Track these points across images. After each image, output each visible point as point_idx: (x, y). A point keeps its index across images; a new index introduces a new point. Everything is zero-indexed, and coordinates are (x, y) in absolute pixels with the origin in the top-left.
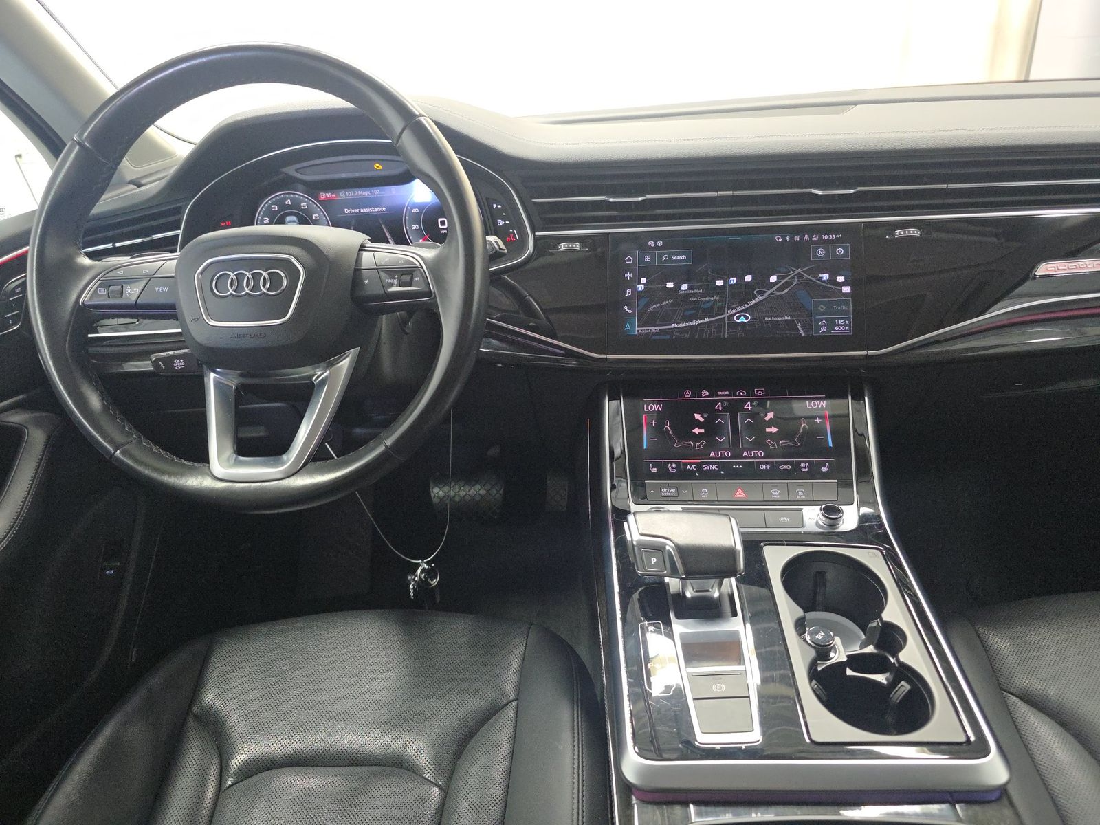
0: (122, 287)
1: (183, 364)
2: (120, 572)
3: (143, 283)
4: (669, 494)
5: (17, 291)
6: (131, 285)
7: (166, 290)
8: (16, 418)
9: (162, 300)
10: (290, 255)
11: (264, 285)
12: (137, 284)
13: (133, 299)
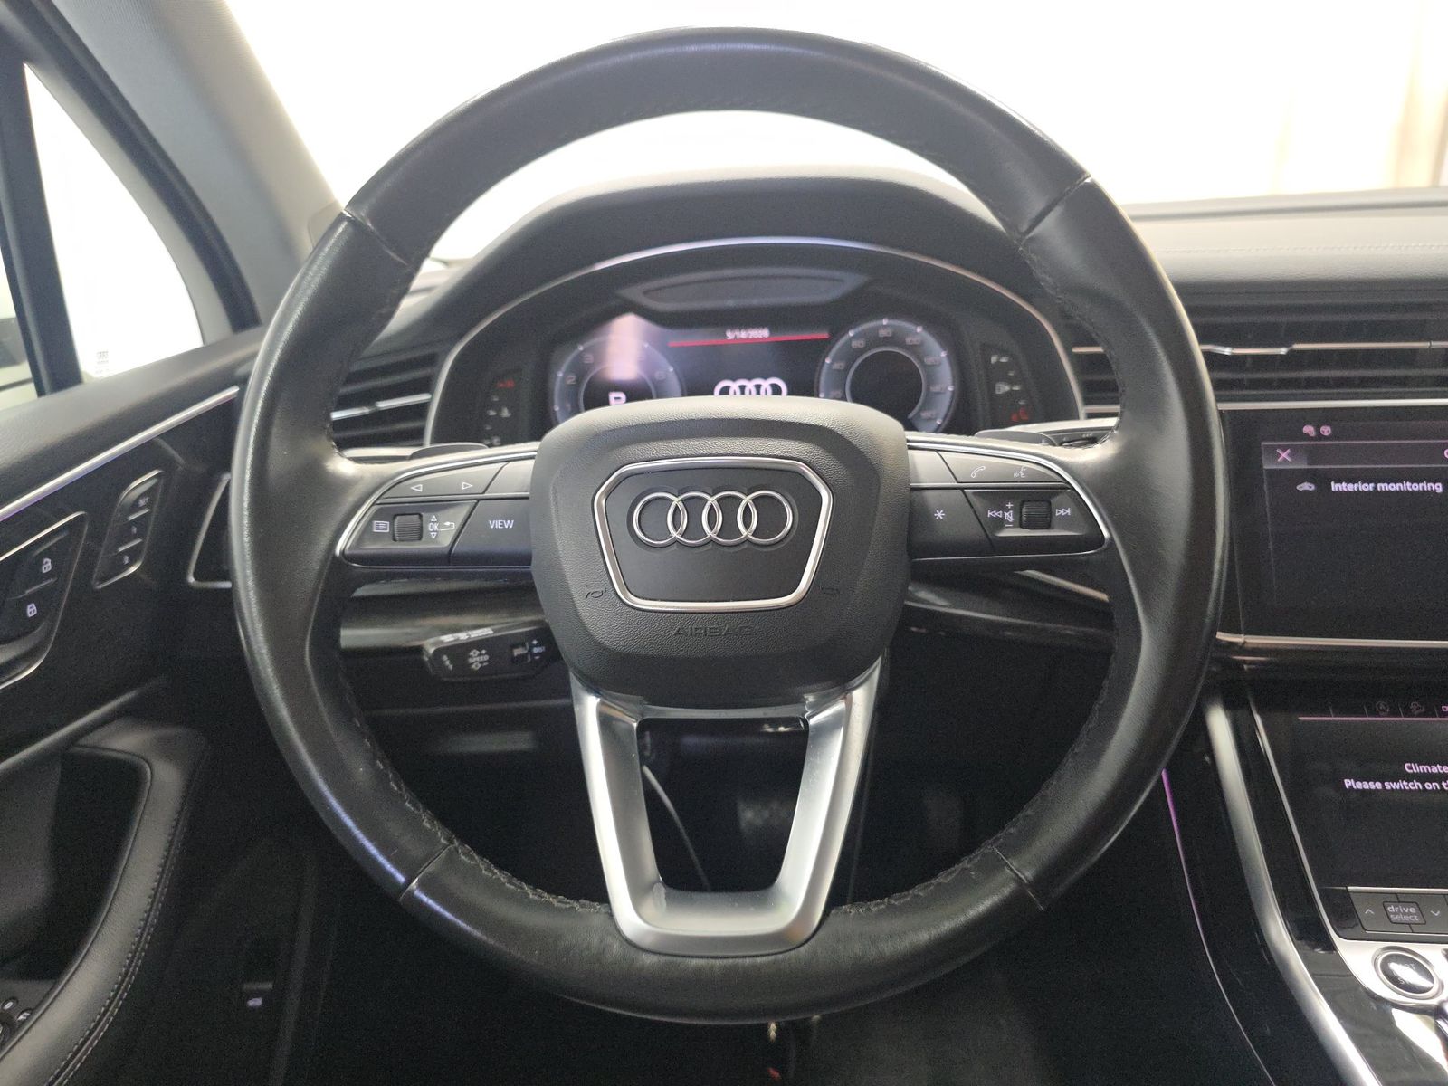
0: (421, 516)
1: (486, 658)
2: (274, 1003)
3: (463, 511)
4: (1406, 918)
5: (142, 502)
6: (439, 514)
7: (509, 524)
8: (126, 742)
9: (503, 547)
10: (799, 460)
11: (747, 524)
12: (451, 512)
13: (446, 542)
